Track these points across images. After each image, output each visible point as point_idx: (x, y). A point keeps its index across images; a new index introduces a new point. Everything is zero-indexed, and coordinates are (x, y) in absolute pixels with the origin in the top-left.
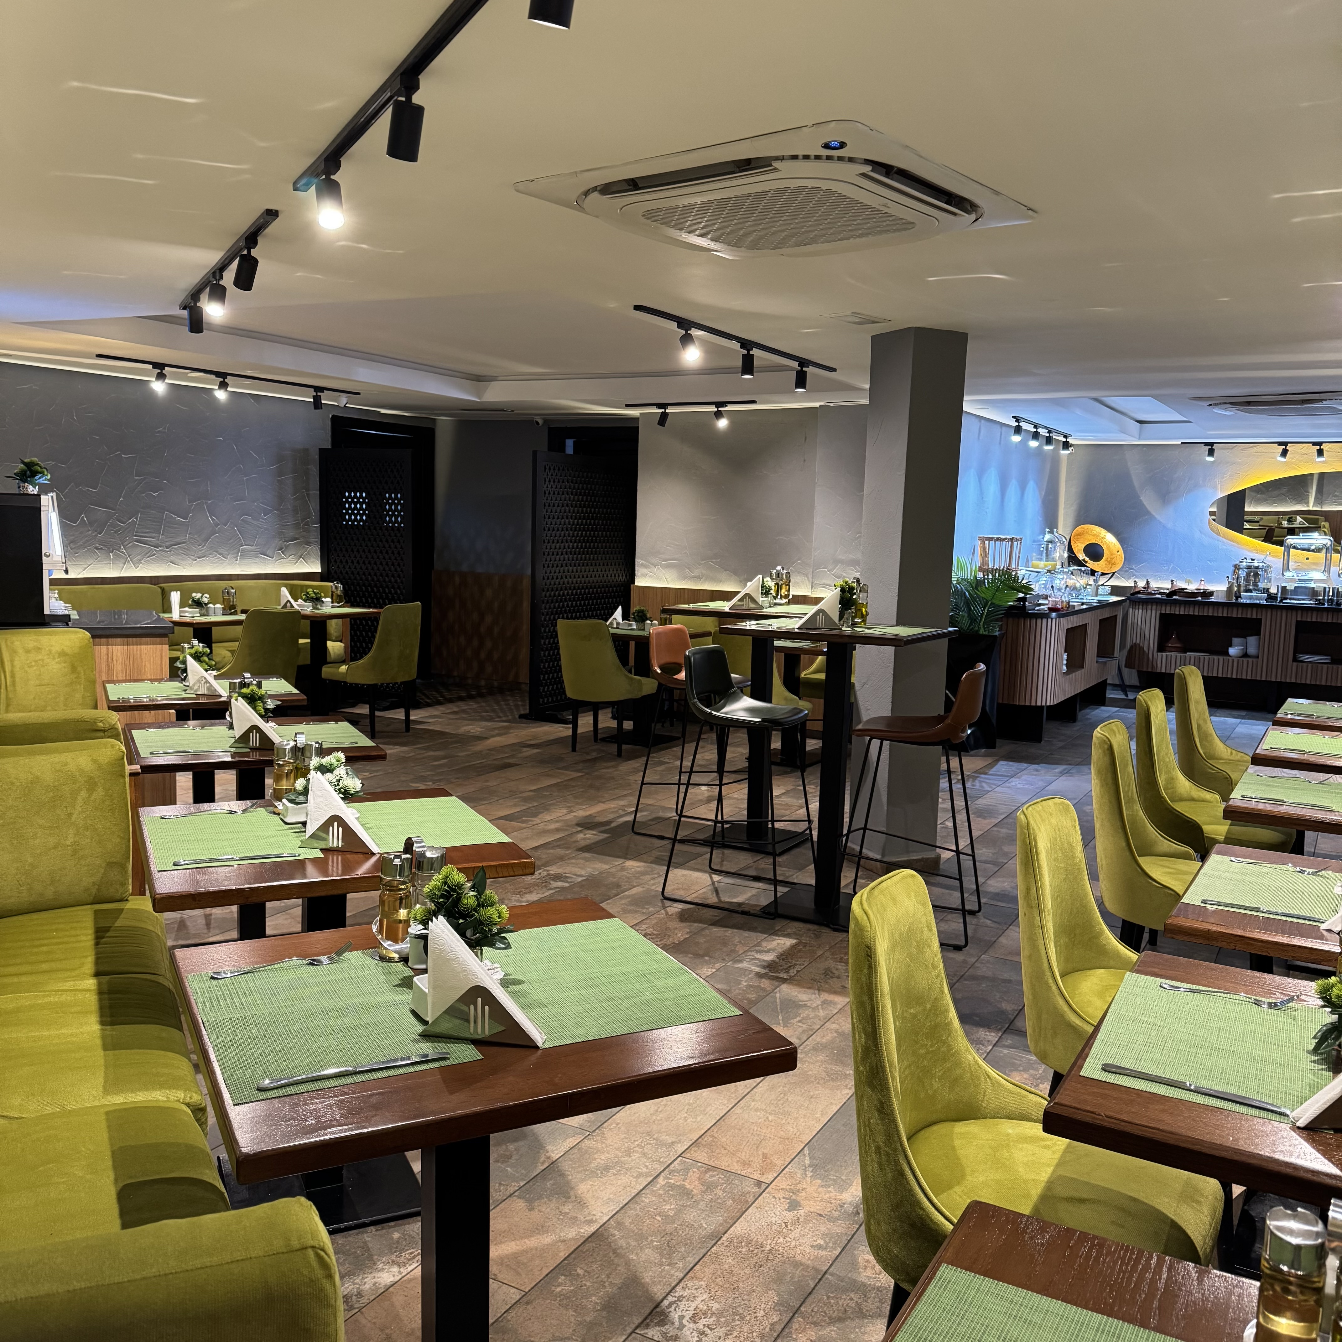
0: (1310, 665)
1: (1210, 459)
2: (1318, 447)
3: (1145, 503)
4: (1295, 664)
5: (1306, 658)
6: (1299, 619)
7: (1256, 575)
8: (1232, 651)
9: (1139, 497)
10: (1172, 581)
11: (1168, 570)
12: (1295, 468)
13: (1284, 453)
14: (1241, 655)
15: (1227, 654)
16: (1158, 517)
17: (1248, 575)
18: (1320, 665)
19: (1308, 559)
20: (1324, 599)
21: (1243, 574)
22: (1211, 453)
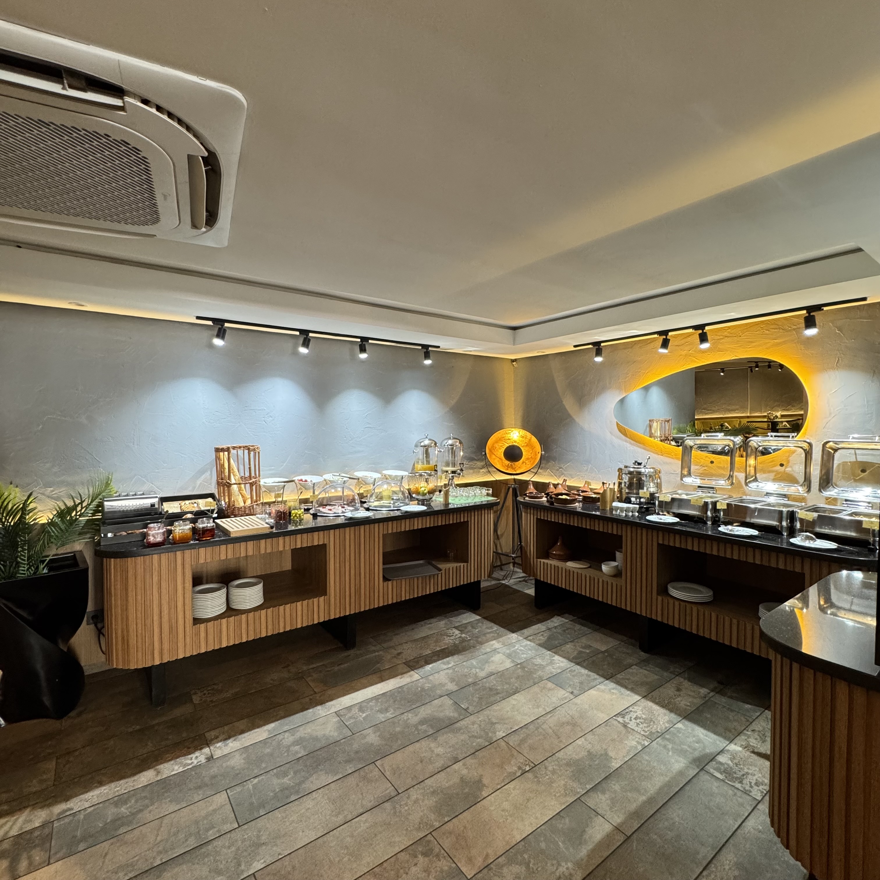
0: (677, 603)
1: (599, 359)
2: (701, 331)
3: (567, 407)
4: (660, 596)
5: (674, 592)
6: (661, 542)
7: (641, 481)
8: (604, 568)
11: (587, 470)
13: (665, 344)
14: (612, 574)
15: (601, 570)
16: (577, 419)
17: (631, 479)
18: (688, 606)
19: (712, 462)
20: (707, 517)
21: (626, 479)
22: (599, 352)
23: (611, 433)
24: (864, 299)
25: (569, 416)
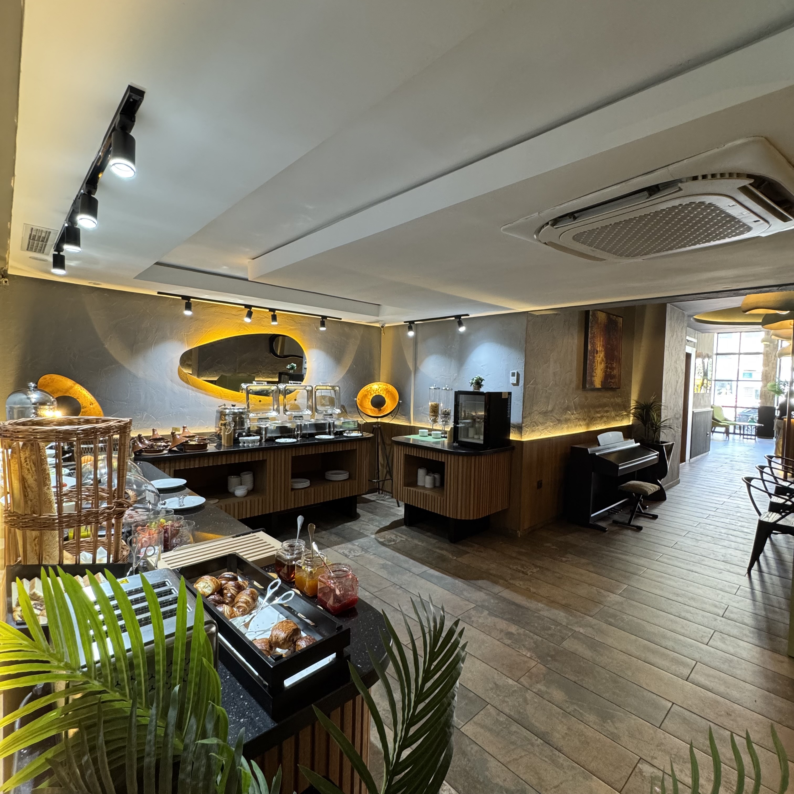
0: (303, 491)
1: (188, 313)
2: (273, 313)
3: (112, 352)
4: (293, 493)
6: (294, 455)
7: (241, 418)
9: (103, 345)
10: (154, 430)
11: (141, 419)
12: (245, 329)
13: (250, 315)
14: (246, 494)
15: (233, 495)
16: (127, 366)
17: (234, 420)
19: (260, 401)
21: (229, 419)
22: (188, 307)
23: (171, 381)
24: (341, 319)
25: (114, 362)
